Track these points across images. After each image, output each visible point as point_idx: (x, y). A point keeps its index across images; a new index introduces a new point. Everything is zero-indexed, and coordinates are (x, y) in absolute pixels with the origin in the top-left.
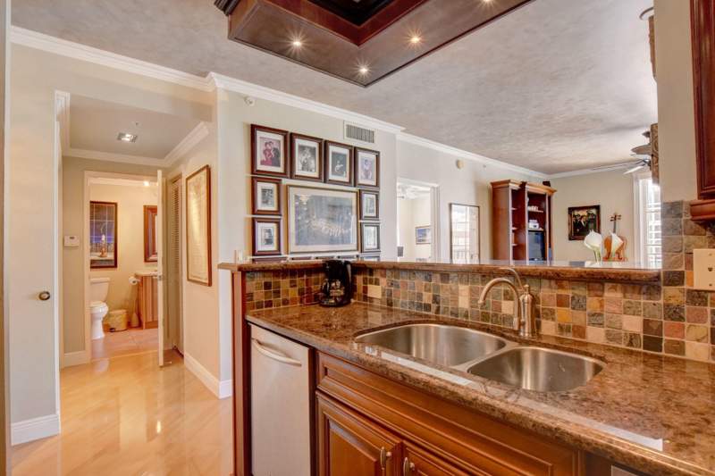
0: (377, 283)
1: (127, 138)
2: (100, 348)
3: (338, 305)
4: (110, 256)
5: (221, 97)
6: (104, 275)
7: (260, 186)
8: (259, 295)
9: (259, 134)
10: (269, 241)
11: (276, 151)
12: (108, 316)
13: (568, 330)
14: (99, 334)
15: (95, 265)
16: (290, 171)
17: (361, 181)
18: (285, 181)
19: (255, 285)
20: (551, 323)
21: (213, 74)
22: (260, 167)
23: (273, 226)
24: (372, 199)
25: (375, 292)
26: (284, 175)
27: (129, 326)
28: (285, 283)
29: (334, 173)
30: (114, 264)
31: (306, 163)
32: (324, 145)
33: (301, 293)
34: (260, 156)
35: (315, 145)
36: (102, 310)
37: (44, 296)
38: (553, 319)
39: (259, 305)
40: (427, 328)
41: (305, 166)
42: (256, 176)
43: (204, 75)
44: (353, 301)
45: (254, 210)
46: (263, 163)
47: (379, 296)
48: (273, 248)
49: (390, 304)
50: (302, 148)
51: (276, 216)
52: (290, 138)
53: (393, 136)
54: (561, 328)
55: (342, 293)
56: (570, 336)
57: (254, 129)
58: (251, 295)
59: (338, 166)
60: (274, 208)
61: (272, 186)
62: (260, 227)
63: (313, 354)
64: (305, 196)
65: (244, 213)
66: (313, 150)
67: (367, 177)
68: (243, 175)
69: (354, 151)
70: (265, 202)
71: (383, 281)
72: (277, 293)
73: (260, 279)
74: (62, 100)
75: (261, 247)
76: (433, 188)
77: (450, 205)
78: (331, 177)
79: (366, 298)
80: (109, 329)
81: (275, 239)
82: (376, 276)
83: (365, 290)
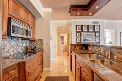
0: (90, 47)
1: (63, 29)
2: (62, 53)
3: (84, 50)
4: (63, 43)
5: (72, 22)
6: (62, 45)
7: (78, 33)
8: (73, 48)
9: (77, 26)
10: (79, 41)
11: (80, 28)
12: (63, 50)
13: (119, 58)
14: (62, 52)
15: (62, 44)
16: (82, 31)
17: (95, 30)
18: (81, 32)
19: (72, 46)
20: (115, 56)
21: (71, 20)
22: (78, 31)
23: (80, 39)
24: (98, 34)
25: (90, 49)
26: (81, 31)
27: (65, 51)
28: (77, 47)
29: (90, 30)
30: (64, 44)
31: (85, 29)
32: (88, 26)
33: (79, 48)
34: (78, 29)
35: (87, 26)
36: (62, 49)
37: (55, 47)
38: (116, 56)
39: (73, 49)
40: (95, 55)
41: (85, 30)
42: (77, 32)
43: (70, 20)
44: (87, 50)
45: (77, 37)
46: (78, 30)
47: (91, 49)
48: (80, 42)
49: (92, 51)
50: (84, 27)
51: (80, 37)
52: (82, 26)
53: (103, 22)
54: (117, 57)
55: (85, 48)
56: (119, 59)
57: (77, 25)
58: (72, 48)
59: (91, 29)
60: (80, 36)
61: (80, 33)
62: (78, 39)
63: (75, 55)
64: (85, 34)
65: (75, 37)
66: (86, 27)
67: (97, 29)
68: (75, 32)
69: (94, 26)
70: (78, 35)
71: (91, 47)
72: (76, 48)
73: (73, 46)
74: (56, 27)
75: (78, 42)
76: (115, 30)
77: (120, 33)
78: (89, 30)
79: (89, 50)
80: (63, 51)
81: (80, 41)
82: (90, 46)
83: (89, 48)
